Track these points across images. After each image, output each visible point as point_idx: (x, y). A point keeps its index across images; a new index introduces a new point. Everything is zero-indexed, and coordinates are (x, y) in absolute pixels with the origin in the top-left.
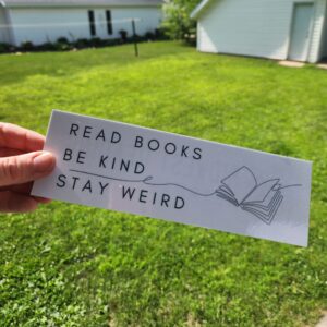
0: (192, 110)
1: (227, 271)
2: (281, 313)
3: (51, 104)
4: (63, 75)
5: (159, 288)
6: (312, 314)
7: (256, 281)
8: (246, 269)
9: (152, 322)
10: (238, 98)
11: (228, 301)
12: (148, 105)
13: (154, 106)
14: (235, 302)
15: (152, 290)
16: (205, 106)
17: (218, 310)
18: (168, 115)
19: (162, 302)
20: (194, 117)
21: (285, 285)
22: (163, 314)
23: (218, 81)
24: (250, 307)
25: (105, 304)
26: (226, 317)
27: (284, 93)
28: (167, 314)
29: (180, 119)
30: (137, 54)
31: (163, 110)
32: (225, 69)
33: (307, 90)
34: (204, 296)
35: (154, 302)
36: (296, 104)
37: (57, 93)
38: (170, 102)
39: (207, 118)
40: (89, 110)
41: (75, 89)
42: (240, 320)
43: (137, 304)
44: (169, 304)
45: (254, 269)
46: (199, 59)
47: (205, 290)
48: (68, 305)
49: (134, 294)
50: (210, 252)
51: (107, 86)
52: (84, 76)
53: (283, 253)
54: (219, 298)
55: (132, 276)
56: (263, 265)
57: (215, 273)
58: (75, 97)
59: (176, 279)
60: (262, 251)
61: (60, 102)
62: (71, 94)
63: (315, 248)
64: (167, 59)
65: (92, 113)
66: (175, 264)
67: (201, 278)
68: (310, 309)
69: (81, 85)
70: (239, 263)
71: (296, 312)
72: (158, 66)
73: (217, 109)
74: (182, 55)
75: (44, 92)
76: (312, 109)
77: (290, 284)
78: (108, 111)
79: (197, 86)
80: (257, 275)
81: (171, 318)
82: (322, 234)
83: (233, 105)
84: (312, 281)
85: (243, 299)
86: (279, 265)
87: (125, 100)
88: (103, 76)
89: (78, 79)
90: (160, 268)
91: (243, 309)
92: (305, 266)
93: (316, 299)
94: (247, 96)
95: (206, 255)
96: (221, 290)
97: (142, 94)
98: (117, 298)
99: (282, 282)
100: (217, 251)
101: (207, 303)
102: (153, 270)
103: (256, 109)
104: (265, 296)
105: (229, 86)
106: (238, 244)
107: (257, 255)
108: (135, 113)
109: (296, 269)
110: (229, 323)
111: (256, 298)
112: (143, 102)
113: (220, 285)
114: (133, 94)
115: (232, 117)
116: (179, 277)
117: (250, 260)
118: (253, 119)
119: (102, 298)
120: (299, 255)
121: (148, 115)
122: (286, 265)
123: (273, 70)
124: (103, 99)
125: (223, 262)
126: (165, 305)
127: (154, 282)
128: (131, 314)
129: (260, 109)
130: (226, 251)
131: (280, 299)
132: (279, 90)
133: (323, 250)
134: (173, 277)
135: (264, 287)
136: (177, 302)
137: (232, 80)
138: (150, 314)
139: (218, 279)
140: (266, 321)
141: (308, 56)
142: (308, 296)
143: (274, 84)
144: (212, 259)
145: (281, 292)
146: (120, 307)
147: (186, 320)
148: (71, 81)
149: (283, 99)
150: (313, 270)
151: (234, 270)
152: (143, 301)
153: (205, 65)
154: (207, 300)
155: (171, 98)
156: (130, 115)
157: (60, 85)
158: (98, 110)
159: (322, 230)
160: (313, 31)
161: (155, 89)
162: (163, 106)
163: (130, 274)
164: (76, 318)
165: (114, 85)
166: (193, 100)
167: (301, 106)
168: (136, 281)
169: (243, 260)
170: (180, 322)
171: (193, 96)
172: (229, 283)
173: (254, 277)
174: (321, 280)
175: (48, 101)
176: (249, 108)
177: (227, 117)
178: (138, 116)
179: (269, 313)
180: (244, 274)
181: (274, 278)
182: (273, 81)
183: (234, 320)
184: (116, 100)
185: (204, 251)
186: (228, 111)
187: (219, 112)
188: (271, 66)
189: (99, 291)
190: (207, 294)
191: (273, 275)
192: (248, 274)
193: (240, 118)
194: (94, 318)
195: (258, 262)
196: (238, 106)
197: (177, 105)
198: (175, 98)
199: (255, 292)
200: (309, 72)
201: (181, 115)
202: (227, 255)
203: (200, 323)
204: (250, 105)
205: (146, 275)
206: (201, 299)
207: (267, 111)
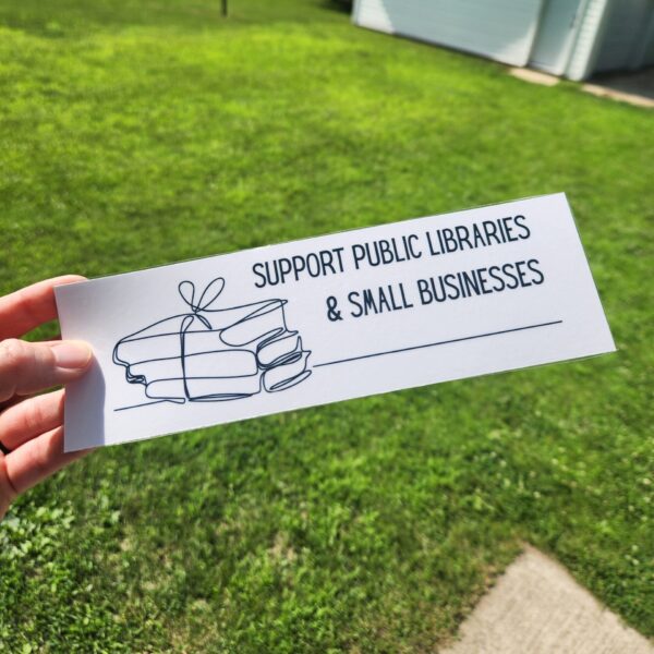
0: (328, 145)
1: (359, 461)
2: (448, 542)
3: (28, 95)
4: (59, 35)
5: (226, 485)
6: (503, 547)
7: (411, 483)
8: (394, 460)
9: (205, 546)
10: (421, 132)
11: (354, 515)
12: (237, 125)
13: (251, 128)
14: (367, 518)
15: (211, 487)
16: (354, 139)
17: (334, 531)
18: (278, 150)
19: (228, 511)
20: (330, 160)
21: (461, 494)
22: (228, 533)
23: (387, 93)
24: (393, 528)
25: (114, 508)
26: (347, 544)
27: (512, 135)
28: (236, 533)
29: (301, 161)
30: (224, 11)
31: (270, 138)
32: (403, 69)
33: (556, 133)
34: (311, 505)
35: (213, 510)
36: (532, 159)
37: (41, 73)
38: (285, 123)
39: (356, 165)
40: (111, 119)
41: (84, 69)
42: (372, 551)
43: (180, 511)
44: (240, 516)
45: (409, 461)
46: (353, 40)
47: (312, 494)
48: (38, 506)
49: (174, 493)
50: (331, 425)
51: (153, 72)
52: (106, 44)
53: (466, 437)
54: (337, 510)
55: (173, 460)
56: (426, 455)
57: (335, 464)
58: (82, 85)
59: (259, 471)
60: (428, 430)
61: (49, 93)
62: (74, 79)
63: (526, 432)
64: (288, 32)
65: (117, 125)
66: (261, 442)
67: (307, 472)
68: (500, 538)
69: (98, 64)
70: (383, 450)
71: (475, 543)
72: (267, 44)
73: (377, 150)
74: (320, 26)
75: (15, 67)
76: (559, 172)
77: (470, 492)
78: (152, 125)
79: (344, 97)
80: (414, 473)
81: (244, 540)
82: (542, 409)
83: (410, 146)
84: (510, 490)
85: (383, 515)
86: (456, 458)
87: (191, 108)
88: (147, 49)
89: (92, 48)
90: (230, 448)
91: (379, 531)
92: (503, 463)
93: (514, 522)
94: (441, 132)
95: (322, 430)
96: (343, 496)
97: (227, 98)
98: (139, 498)
99: (458, 488)
100: (344, 424)
101: (314, 517)
102: (216, 451)
103: (454, 159)
104: (422, 511)
105: (406, 105)
106: (385, 415)
107: (419, 436)
108: (208, 138)
109: (485, 467)
110: (350, 554)
111: (407, 513)
112: (228, 117)
113: (343, 487)
114: (208, 96)
115: (405, 171)
116: (265, 467)
117: (404, 446)
118: (444, 177)
119: (110, 498)
120: (495, 442)
121: (235, 145)
122: (469, 458)
123: (497, 85)
124: (143, 101)
125: (354, 445)
126: (235, 516)
127: (217, 473)
128: (166, 529)
129: (463, 160)
130: (362, 425)
131: (450, 517)
132: (503, 127)
133: (539, 436)
134: (254, 466)
135: (423, 495)
136: (257, 513)
137: (415, 93)
138: (203, 532)
139: (340, 474)
140: (418, 554)
141: (568, 65)
142: (500, 515)
143: (495, 113)
144: (333, 437)
145: (454, 506)
146: (144, 517)
147: (271, 546)
148: (75, 52)
149: (508, 145)
150: (516, 471)
151: (371, 460)
152: (191, 507)
153: (364, 55)
154: (315, 511)
155: (287, 115)
156: (198, 141)
157: (50, 57)
158: (130, 121)
159: (543, 401)
160: (585, 14)
161: (256, 93)
162: (270, 129)
163: (171, 456)
164: (53, 531)
165: (171, 72)
166: (333, 124)
167: (540, 164)
168: (181, 470)
169: (391, 445)
170: (259, 549)
171: (332, 116)
172: (360, 483)
173: (406, 475)
174: (526, 487)
175: (20, 87)
176: (440, 155)
177: (395, 169)
178: (215, 144)
179: (425, 541)
180: (390, 469)
181: (443, 481)
182: (494, 106)
183: (360, 551)
184: (170, 106)
185: (320, 422)
186: (399, 156)
187: (380, 157)
188: (494, 76)
189: (105, 483)
190: (316, 501)
191: (443, 474)
192: (397, 470)
193: (420, 173)
194: (91, 534)
195: (418, 449)
196: (421, 148)
197: (297, 132)
198: (297, 117)
199: (405, 503)
200: (564, 97)
201: (304, 154)
202: (362, 433)
203: (298, 551)
204: (442, 150)
205: (201, 459)
206: (304, 510)
207: (475, 166)
